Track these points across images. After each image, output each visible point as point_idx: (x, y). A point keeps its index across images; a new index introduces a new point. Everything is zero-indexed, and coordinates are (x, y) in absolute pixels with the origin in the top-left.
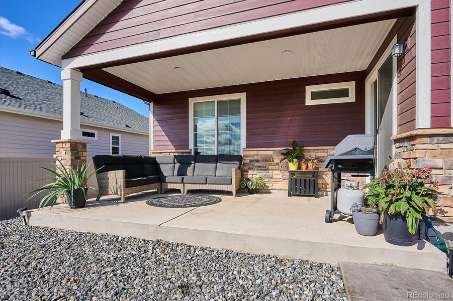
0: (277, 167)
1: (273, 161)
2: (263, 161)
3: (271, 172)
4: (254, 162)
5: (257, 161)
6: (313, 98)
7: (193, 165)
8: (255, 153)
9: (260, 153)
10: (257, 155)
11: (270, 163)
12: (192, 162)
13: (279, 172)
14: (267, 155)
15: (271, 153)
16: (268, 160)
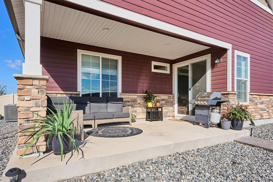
0: (139, 105)
1: (137, 102)
2: (131, 102)
3: (135, 108)
4: (126, 102)
5: (128, 102)
6: (155, 68)
7: (88, 105)
8: (127, 97)
9: (130, 96)
10: (128, 98)
11: (136, 103)
12: (88, 102)
13: (139, 108)
14: (134, 98)
15: (136, 97)
16: (134, 101)
